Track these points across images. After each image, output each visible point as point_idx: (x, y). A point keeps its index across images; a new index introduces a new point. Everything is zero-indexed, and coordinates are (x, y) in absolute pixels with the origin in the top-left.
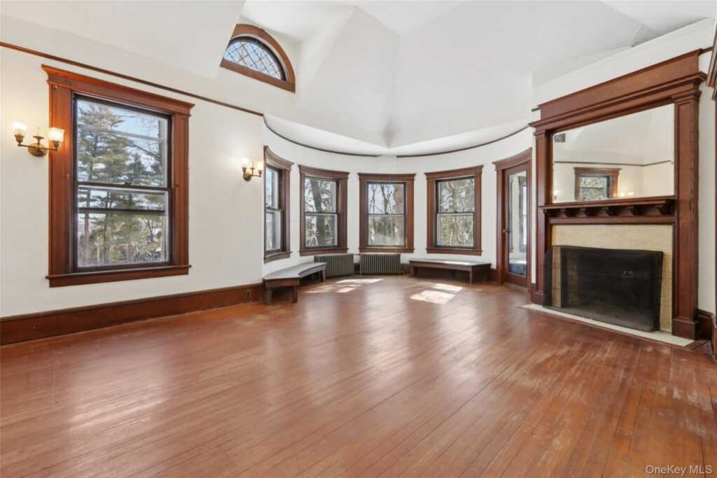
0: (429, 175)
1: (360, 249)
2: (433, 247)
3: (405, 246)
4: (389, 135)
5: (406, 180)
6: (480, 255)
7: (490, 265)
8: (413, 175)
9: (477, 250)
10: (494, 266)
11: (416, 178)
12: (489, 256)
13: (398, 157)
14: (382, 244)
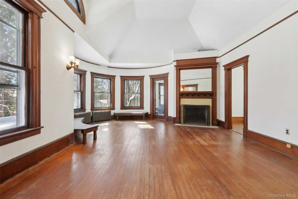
0: (122, 77)
1: (91, 109)
2: (123, 107)
3: (111, 107)
4: (111, 57)
5: (112, 78)
6: (143, 109)
7: (148, 113)
8: (115, 76)
9: (142, 107)
10: (149, 113)
11: (116, 77)
12: (147, 109)
13: (108, 67)
14: (100, 107)
